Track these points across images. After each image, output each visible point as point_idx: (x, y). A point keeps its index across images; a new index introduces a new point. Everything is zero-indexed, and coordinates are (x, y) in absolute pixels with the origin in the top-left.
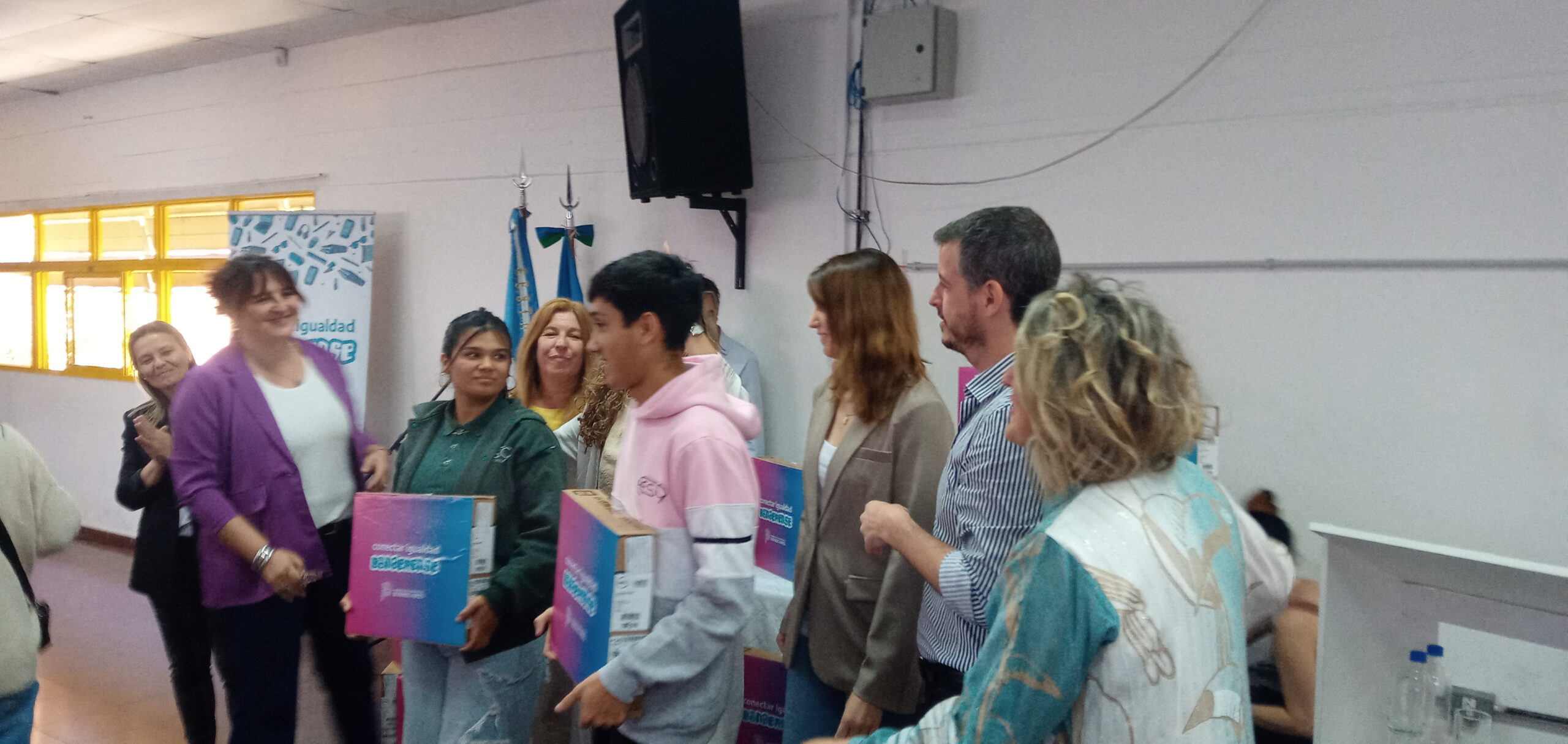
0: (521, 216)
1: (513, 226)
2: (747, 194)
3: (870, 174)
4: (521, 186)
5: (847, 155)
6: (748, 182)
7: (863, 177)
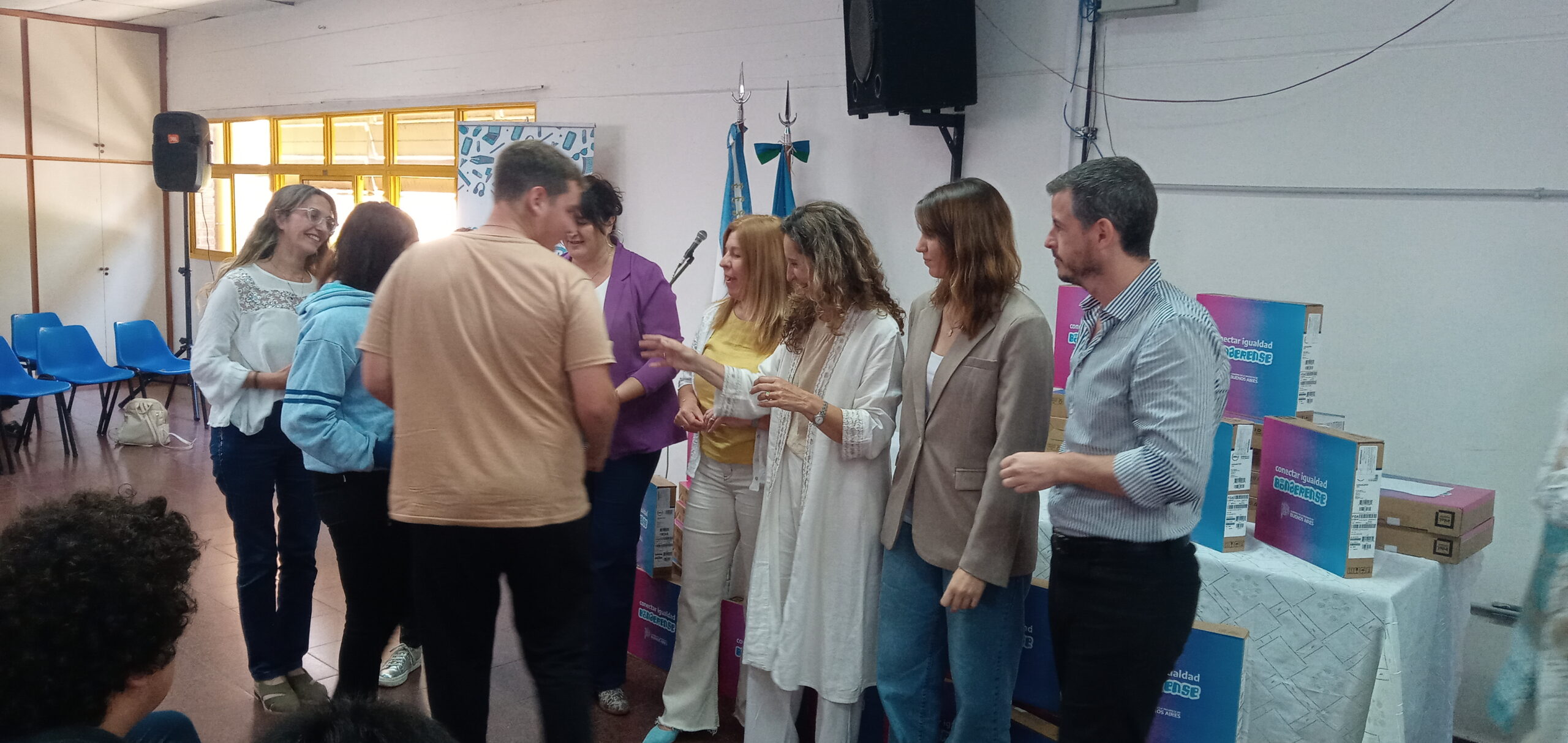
0: (739, 131)
1: (731, 141)
2: (968, 110)
3: (1100, 90)
4: (739, 101)
5: (1077, 70)
6: (973, 100)
7: (1093, 94)
